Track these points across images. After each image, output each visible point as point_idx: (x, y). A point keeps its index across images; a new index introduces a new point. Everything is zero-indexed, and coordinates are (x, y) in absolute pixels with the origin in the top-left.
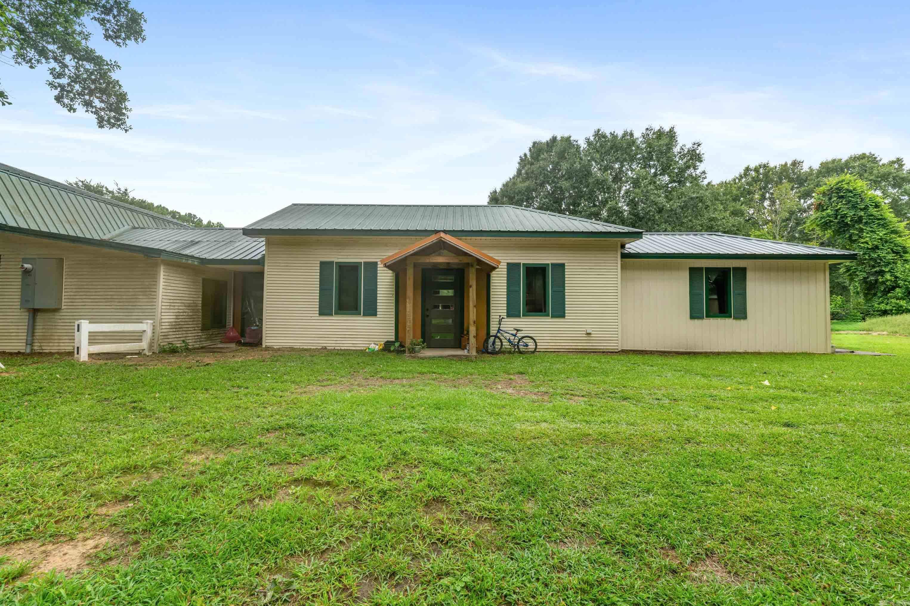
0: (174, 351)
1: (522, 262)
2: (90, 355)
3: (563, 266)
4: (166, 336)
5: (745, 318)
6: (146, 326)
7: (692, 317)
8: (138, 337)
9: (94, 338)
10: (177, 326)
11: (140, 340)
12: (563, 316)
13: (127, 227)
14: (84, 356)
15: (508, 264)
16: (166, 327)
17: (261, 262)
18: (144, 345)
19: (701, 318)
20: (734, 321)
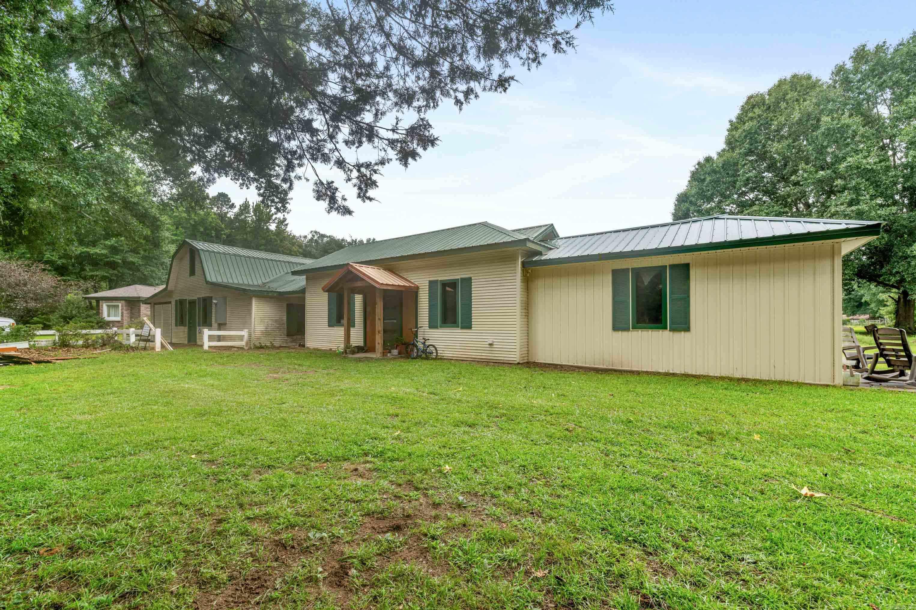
0: (261, 347)
1: (440, 279)
2: (210, 347)
3: (470, 279)
4: (259, 339)
5: (687, 329)
6: (245, 333)
7: (615, 328)
8: (241, 338)
9: (211, 338)
10: (266, 333)
11: (242, 340)
12: (469, 327)
13: (282, 273)
14: (206, 347)
15: (430, 281)
16: (258, 334)
17: (303, 291)
18: (243, 343)
19: (627, 329)
20: (671, 333)
